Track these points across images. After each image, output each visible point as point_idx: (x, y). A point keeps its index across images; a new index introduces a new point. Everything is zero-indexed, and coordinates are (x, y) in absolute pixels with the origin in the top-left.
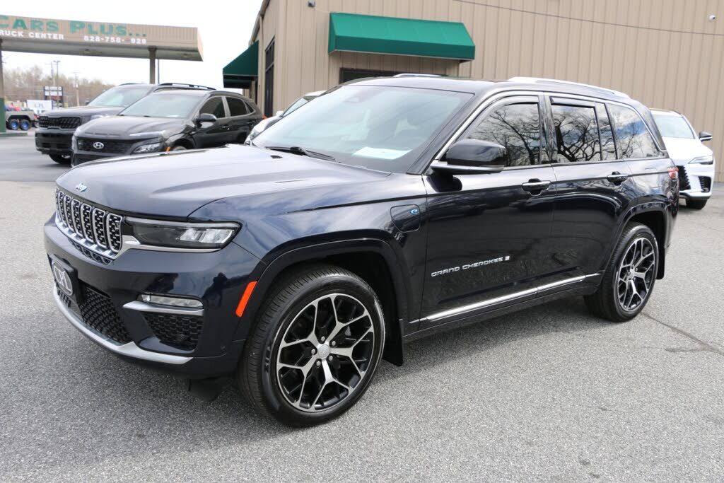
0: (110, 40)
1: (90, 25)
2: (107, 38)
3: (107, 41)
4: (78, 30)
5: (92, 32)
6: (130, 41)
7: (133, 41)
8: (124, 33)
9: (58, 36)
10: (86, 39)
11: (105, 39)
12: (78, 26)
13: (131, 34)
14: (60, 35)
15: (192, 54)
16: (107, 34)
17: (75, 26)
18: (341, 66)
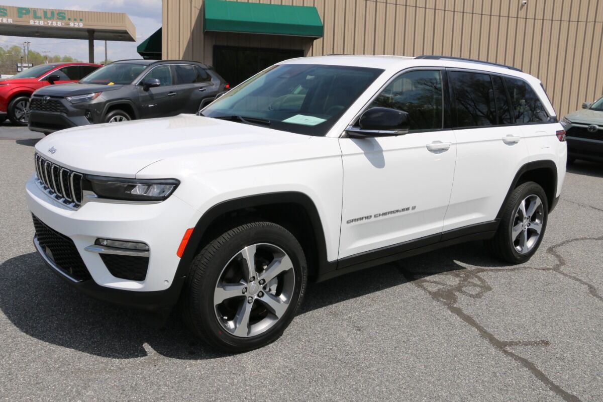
0: (52, 23)
1: (35, 11)
2: (50, 22)
3: (50, 24)
4: (24, 16)
5: (36, 17)
6: (69, 24)
7: (72, 25)
8: (64, 18)
9: (7, 21)
10: (32, 23)
11: (48, 23)
12: (24, 11)
13: (69, 19)
14: (9, 19)
15: (124, 36)
16: (50, 19)
17: (22, 11)
18: (214, 43)
